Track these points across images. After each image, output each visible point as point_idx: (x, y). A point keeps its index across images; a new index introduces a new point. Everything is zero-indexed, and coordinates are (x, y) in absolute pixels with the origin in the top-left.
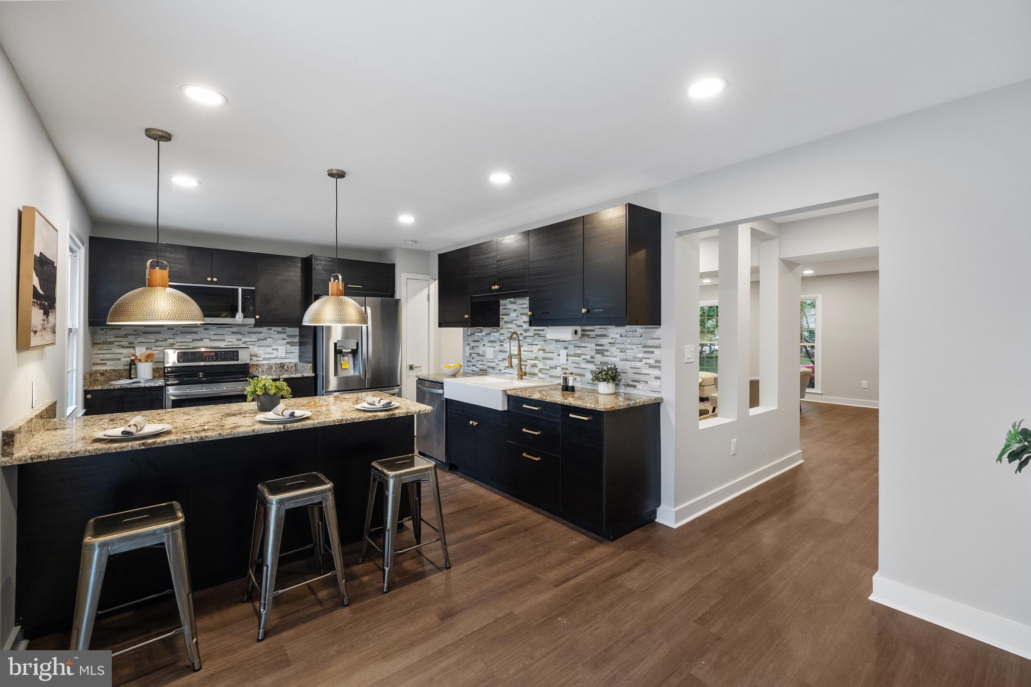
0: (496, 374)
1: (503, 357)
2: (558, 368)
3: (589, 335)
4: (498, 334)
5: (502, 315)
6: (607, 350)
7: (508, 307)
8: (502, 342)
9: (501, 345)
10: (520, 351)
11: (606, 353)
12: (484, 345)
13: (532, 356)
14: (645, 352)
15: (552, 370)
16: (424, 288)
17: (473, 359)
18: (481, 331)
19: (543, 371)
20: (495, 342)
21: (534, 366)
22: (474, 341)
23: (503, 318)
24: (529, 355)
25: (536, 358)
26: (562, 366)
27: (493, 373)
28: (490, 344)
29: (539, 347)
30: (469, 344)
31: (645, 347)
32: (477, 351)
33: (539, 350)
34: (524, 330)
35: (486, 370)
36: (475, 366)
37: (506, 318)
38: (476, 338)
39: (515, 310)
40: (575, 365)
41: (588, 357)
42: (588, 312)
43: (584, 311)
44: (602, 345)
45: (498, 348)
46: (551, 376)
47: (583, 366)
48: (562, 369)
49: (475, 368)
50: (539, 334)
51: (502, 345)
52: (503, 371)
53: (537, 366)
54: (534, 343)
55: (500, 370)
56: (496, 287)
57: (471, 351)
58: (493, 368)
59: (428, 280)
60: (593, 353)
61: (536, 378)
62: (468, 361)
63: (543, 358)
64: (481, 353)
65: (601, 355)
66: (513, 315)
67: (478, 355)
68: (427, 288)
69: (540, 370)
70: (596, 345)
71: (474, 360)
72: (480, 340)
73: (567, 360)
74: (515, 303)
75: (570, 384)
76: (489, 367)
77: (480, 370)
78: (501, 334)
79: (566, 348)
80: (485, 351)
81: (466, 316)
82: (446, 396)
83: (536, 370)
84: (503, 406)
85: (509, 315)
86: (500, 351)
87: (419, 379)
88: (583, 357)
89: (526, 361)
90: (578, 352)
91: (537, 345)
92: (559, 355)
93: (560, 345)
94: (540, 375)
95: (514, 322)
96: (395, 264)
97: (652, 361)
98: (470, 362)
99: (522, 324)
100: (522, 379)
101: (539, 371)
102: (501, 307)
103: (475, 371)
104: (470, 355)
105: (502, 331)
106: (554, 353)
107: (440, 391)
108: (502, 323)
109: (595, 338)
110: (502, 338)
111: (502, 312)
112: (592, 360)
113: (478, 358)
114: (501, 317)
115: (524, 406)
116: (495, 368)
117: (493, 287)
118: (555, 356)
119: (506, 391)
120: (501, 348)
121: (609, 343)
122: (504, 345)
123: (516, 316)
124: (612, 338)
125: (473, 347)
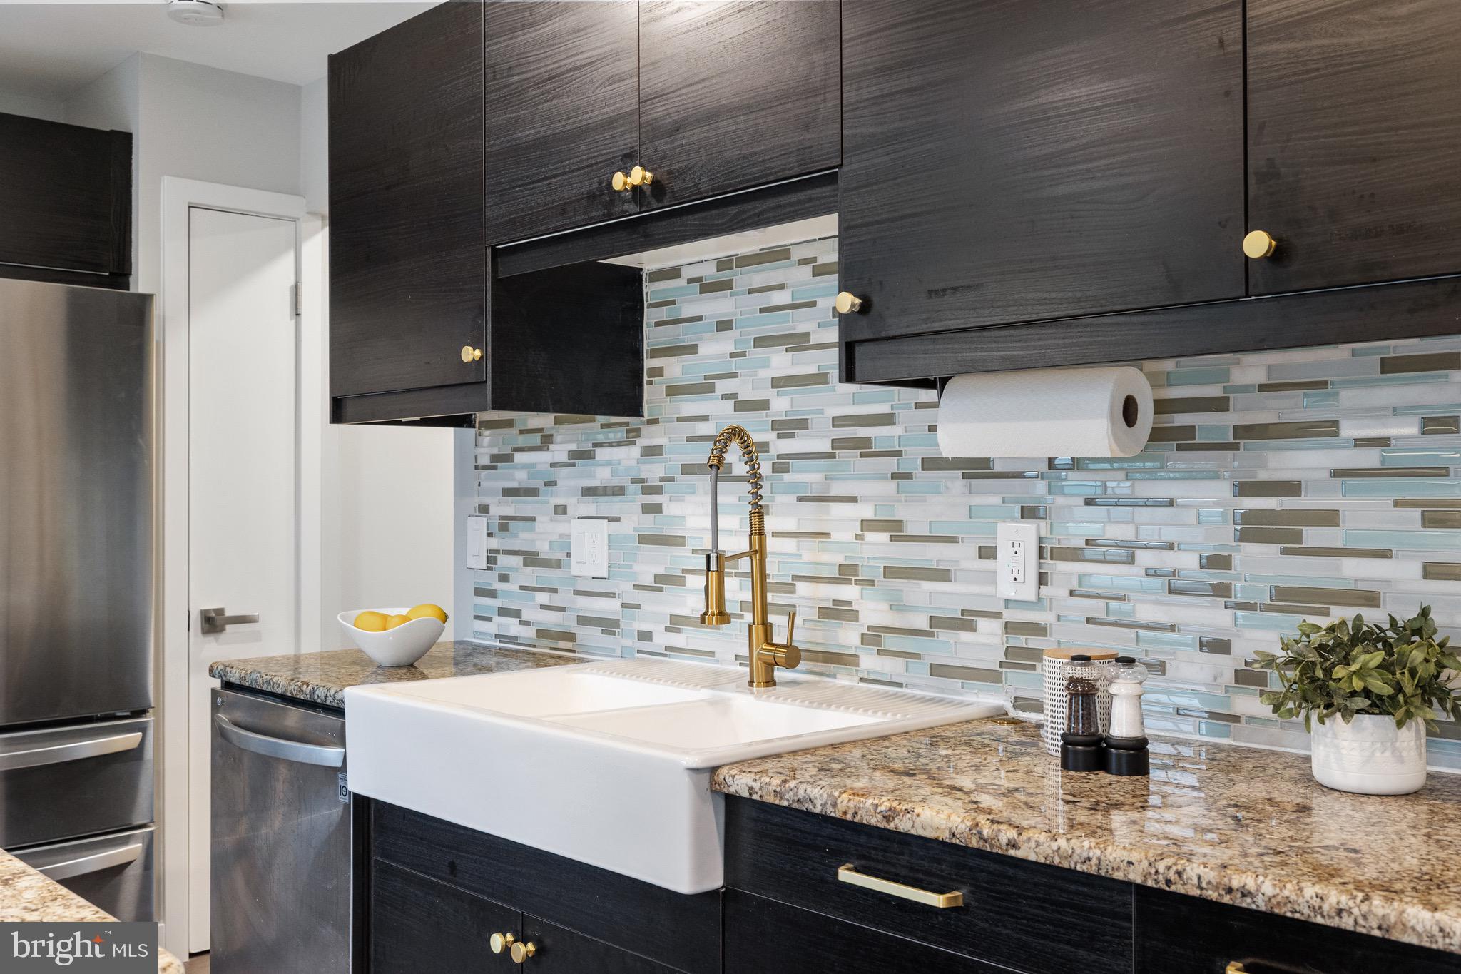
0: (625, 654)
1: (661, 571)
2: (982, 623)
3: (1189, 431)
4: (635, 451)
5: (656, 353)
6: (1329, 518)
7: (687, 311)
8: (657, 490)
9: (647, 510)
10: (762, 534)
11: (1313, 536)
12: (561, 510)
13: (826, 557)
15: (944, 635)
16: (273, 255)
17: (504, 578)
18: (546, 440)
19: (890, 642)
20: (620, 491)
21: (837, 612)
22: (509, 492)
23: (658, 372)
24: (807, 557)
25: (847, 573)
26: (1009, 615)
27: (609, 653)
28: (590, 506)
29: (866, 511)
30: (484, 509)
32: (522, 539)
33: (867, 525)
34: (776, 425)
35: (570, 637)
36: (516, 613)
37: (674, 369)
38: (519, 478)
39: (724, 326)
40: (1096, 608)
41: (1187, 562)
42: (1277, 256)
43: (1257, 244)
44: (1292, 488)
45: (633, 520)
46: (936, 670)
47: (1146, 613)
48: (1010, 627)
49: (512, 626)
50: (866, 442)
51: (656, 509)
52: (662, 639)
53: (853, 616)
54: (837, 489)
55: (645, 636)
56: (638, 175)
57: (494, 544)
58: (609, 626)
59: (295, 220)
60: (1224, 538)
61: (844, 680)
62: (480, 592)
63: (890, 572)
64: (544, 549)
65: (1274, 548)
66: (714, 349)
67: (531, 559)
68: (290, 258)
69: (872, 637)
70: (1246, 488)
71: (512, 587)
72: (537, 483)
73: (1042, 579)
75: (1122, 726)
76: (584, 620)
77: (541, 634)
78: (647, 451)
79: (1029, 513)
80: (565, 543)
81: (470, 354)
82: (360, 782)
83: (847, 637)
84: (699, 868)
85: (692, 349)
86: (644, 539)
87: (228, 685)
88: (1146, 559)
89: (789, 588)
90: (1119, 533)
91: (853, 500)
92: (987, 553)
93: (989, 496)
94: (870, 662)
95: (722, 386)
96: (128, 137)
98: (492, 594)
99: (767, 393)
100: (771, 682)
101: (865, 639)
102: (650, 316)
103: (515, 643)
104: (491, 560)
105: (652, 436)
106: (953, 540)
107: (330, 755)
108: (652, 394)
109: (1234, 447)
110: (653, 471)
111: (652, 336)
112: (1216, 577)
113: (530, 576)
114: (649, 363)
115: (846, 875)
116: (615, 625)
117: (618, 181)
118: (962, 556)
119: (714, 770)
120: (650, 523)
121: (1336, 473)
122: (664, 508)
123: (732, 355)
124: (1359, 443)
125: (505, 524)
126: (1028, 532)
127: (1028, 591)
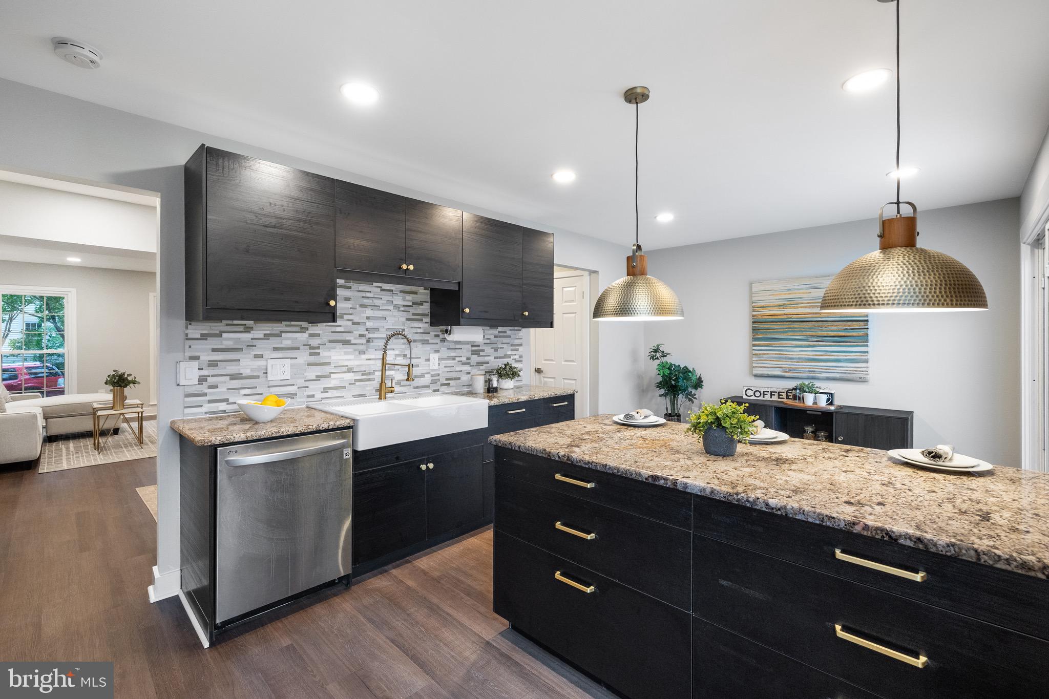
2: (426, 375)
4: (306, 335)
6: (483, 351)
8: (317, 348)
9: (311, 354)
11: (481, 353)
12: (260, 356)
14: (512, 350)
17: (213, 387)
18: (248, 329)
20: (296, 349)
22: (215, 350)
28: (279, 354)
29: (397, 352)
31: (512, 345)
32: (228, 369)
33: (397, 356)
39: (348, 299)
40: (449, 369)
41: (464, 359)
47: (458, 369)
48: (432, 376)
51: (317, 354)
52: (319, 396)
55: (311, 396)
57: (204, 372)
58: (290, 395)
60: (469, 354)
64: (246, 372)
65: (477, 356)
73: (438, 364)
74: (350, 288)
78: (311, 335)
79: (437, 351)
86: (309, 364)
88: (457, 359)
90: (453, 354)
92: (428, 360)
93: (428, 348)
97: (517, 357)
98: (202, 395)
99: (365, 320)
103: (224, 412)
104: (203, 379)
106: (419, 358)
110: (315, 342)
112: (468, 361)
113: (236, 383)
116: (296, 394)
118: (421, 361)
120: (313, 359)
121: (485, 343)
122: (321, 354)
123: (351, 308)
124: (487, 339)
125: (213, 364)
126: (436, 356)
127: (436, 367)
